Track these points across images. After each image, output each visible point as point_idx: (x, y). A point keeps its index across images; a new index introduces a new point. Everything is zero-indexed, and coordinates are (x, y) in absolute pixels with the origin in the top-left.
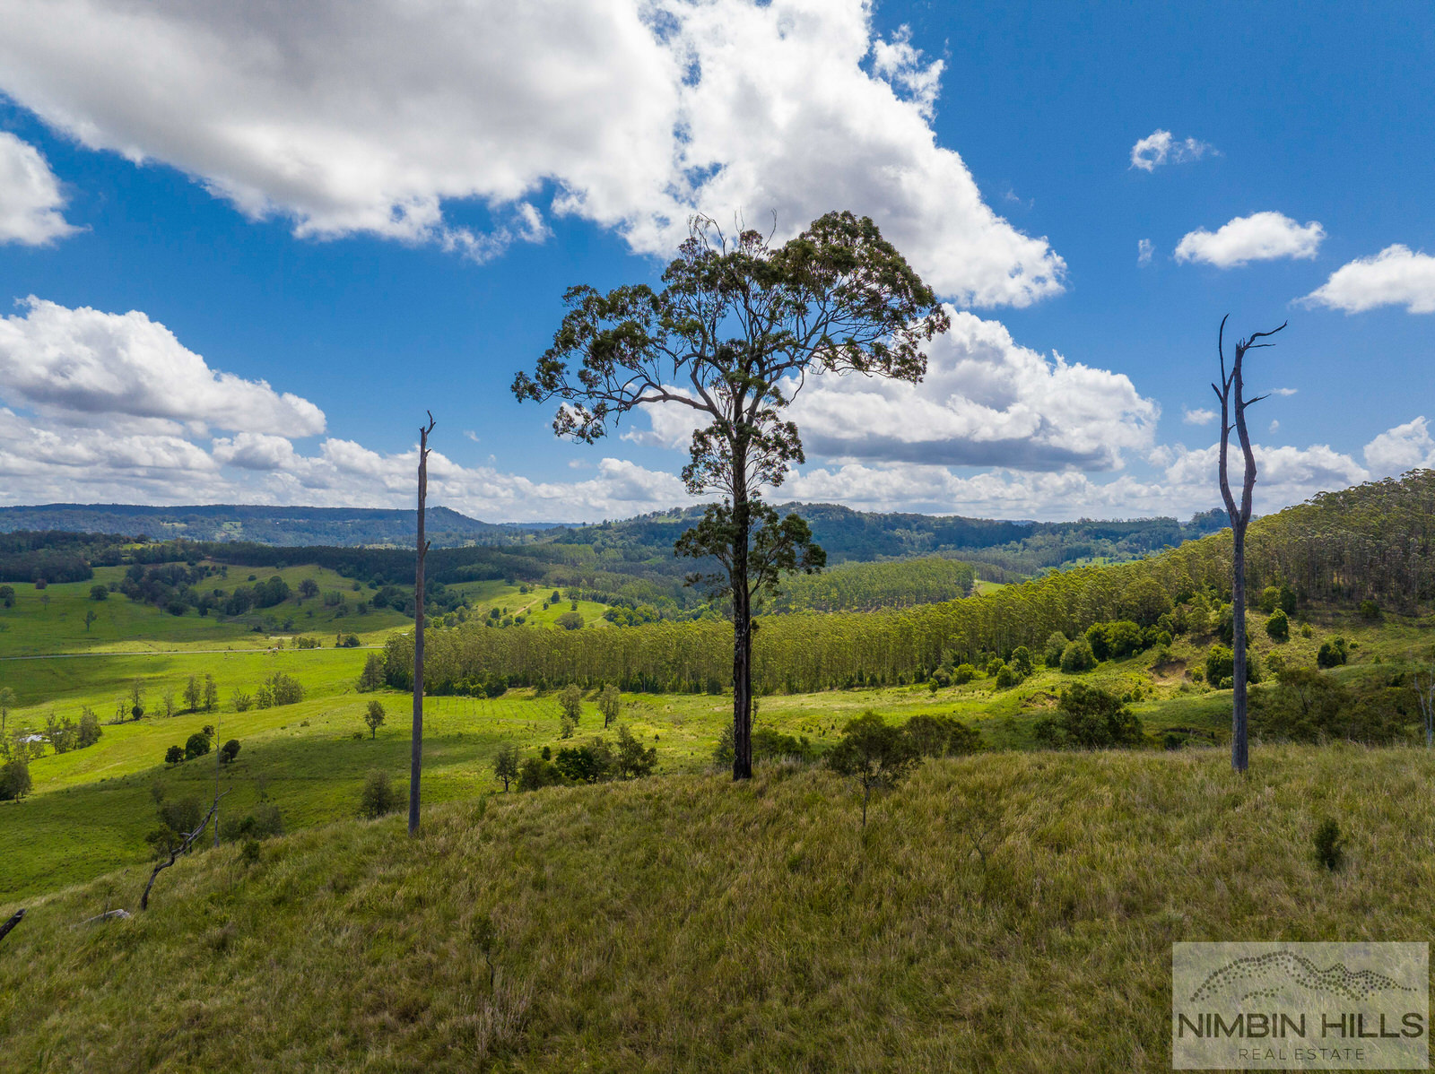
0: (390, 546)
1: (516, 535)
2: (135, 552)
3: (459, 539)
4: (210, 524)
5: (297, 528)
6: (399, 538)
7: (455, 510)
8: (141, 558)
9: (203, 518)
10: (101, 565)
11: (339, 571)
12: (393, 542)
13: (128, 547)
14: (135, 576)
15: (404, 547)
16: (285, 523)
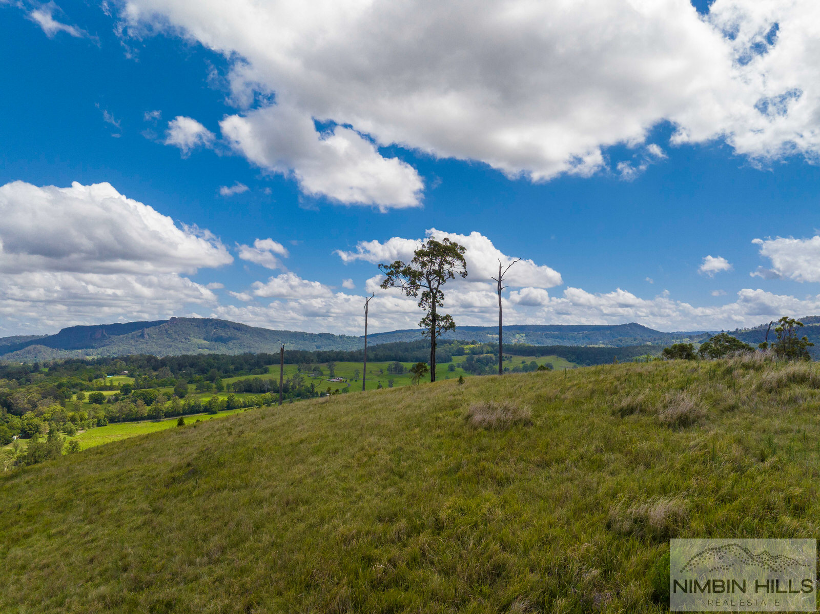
0: (602, 346)
1: (677, 338)
2: (470, 349)
3: (641, 341)
4: (510, 335)
5: (553, 337)
6: (606, 341)
7: (642, 325)
8: (473, 352)
9: (507, 332)
10: (456, 355)
11: (567, 358)
12: (603, 344)
13: (467, 347)
14: (470, 360)
15: (609, 346)
16: (547, 334)
